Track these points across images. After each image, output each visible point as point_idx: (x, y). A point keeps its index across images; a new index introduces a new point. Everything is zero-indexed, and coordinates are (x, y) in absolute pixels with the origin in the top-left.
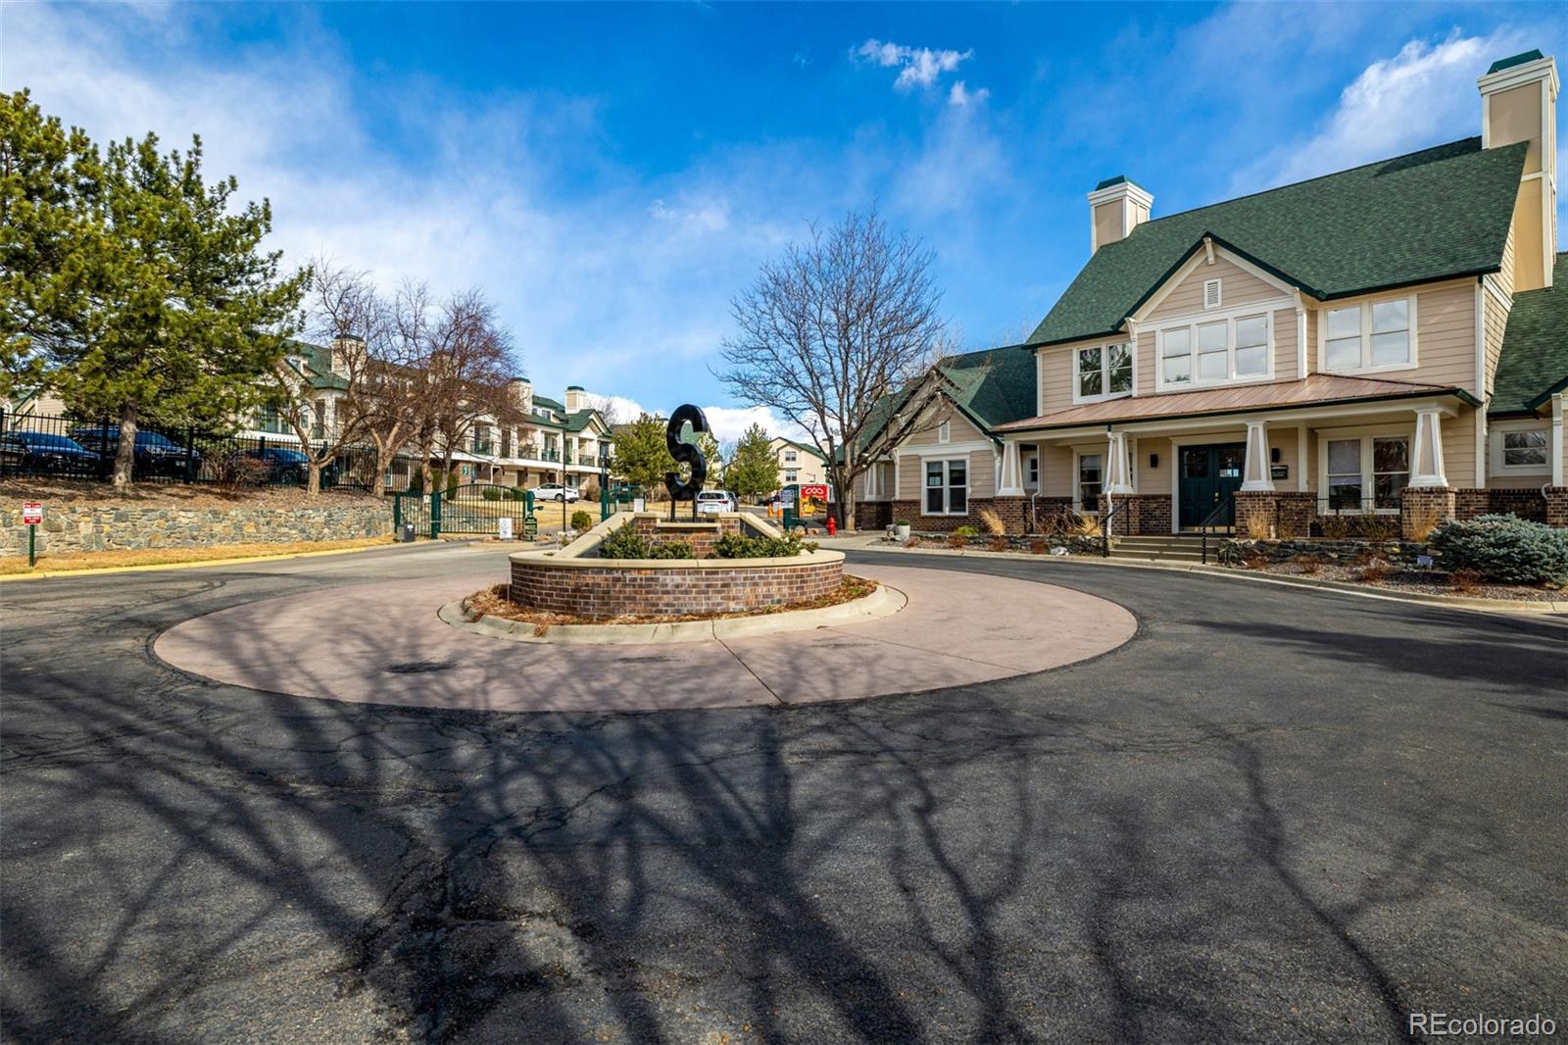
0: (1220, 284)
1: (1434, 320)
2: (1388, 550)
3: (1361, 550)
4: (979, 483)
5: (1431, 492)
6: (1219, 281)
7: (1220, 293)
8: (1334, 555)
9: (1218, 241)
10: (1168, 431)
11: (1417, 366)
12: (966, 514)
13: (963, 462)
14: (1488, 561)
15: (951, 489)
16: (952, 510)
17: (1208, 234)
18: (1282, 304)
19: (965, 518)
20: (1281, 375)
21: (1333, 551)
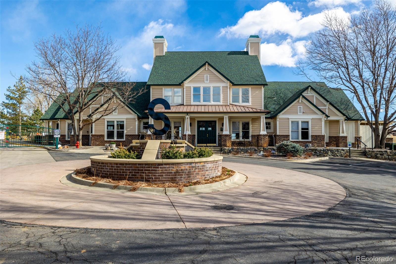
0: (209, 76)
1: (255, 94)
2: (260, 149)
3: (255, 150)
4: (129, 129)
5: (265, 136)
6: (208, 75)
7: (209, 79)
8: (249, 151)
9: (209, 64)
10: (194, 116)
11: (251, 105)
12: (124, 140)
13: (123, 122)
14: (291, 152)
15: (117, 131)
16: (117, 138)
17: (207, 62)
18: (224, 85)
19: (124, 141)
20: (224, 104)
21: (249, 150)
